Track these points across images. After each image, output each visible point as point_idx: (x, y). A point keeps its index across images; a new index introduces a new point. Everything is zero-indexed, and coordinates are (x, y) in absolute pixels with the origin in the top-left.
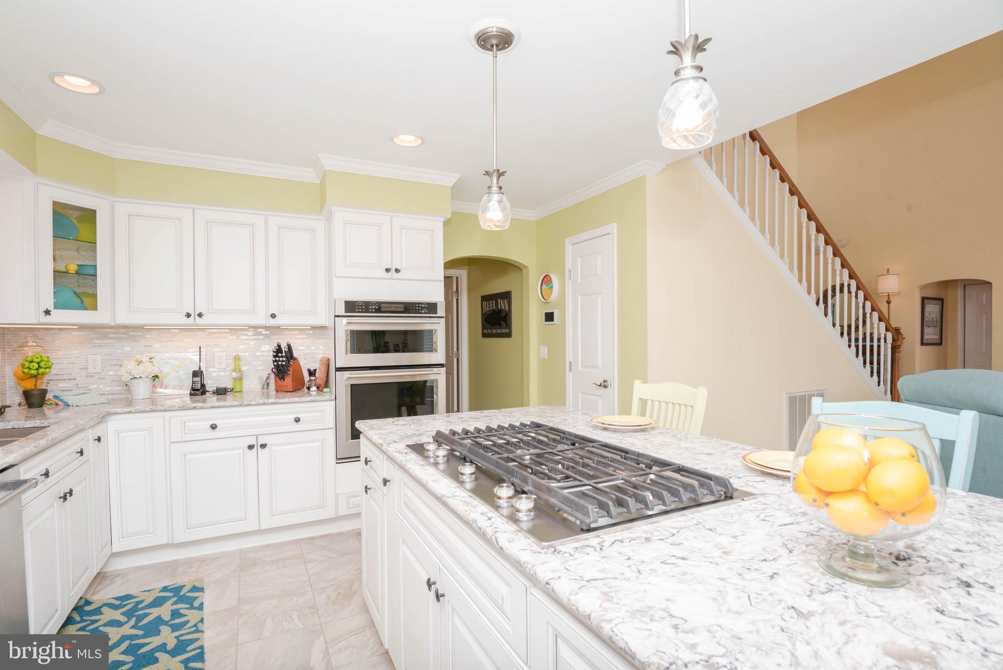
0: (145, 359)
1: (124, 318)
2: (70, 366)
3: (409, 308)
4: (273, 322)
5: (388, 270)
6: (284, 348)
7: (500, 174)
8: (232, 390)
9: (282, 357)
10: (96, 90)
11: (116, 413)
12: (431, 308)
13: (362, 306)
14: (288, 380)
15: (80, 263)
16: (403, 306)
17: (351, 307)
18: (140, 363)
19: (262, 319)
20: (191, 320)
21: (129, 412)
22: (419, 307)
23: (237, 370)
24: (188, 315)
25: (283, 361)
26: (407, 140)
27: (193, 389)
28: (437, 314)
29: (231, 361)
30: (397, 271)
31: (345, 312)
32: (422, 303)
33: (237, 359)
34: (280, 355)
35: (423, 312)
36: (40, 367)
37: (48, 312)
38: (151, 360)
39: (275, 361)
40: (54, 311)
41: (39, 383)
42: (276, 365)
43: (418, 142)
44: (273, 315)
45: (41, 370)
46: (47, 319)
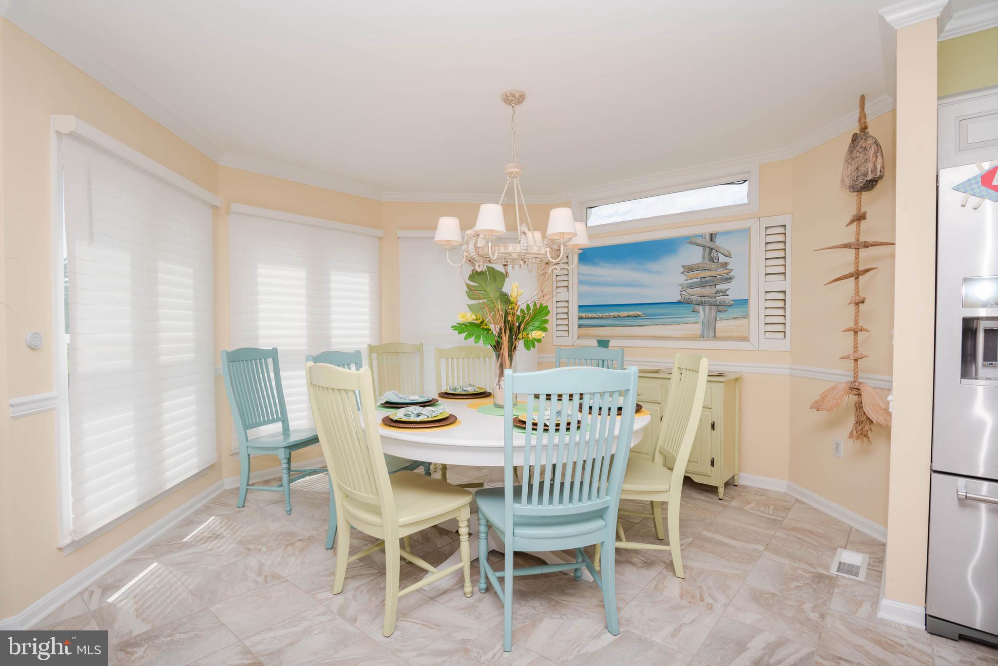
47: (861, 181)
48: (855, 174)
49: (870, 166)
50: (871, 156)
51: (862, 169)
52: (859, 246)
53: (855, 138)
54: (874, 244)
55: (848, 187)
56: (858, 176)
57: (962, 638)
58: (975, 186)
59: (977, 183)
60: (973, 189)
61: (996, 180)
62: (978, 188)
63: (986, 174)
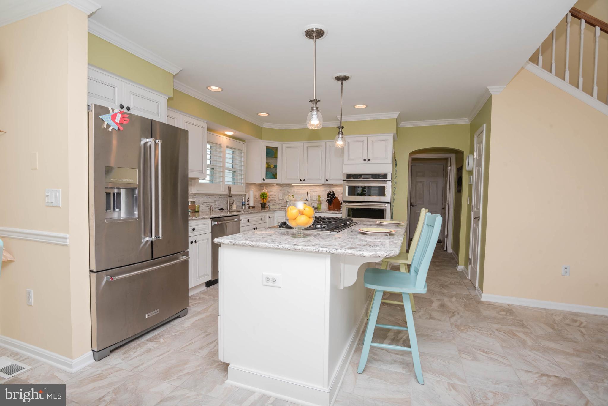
0: (291, 195)
1: (285, 181)
2: (275, 197)
3: (375, 176)
4: (327, 183)
5: (365, 160)
6: (331, 191)
7: (342, 127)
9: (330, 196)
10: (267, 115)
11: (277, 211)
12: (385, 176)
13: (354, 176)
14: (332, 206)
15: (275, 164)
16: (371, 175)
17: (349, 176)
18: (289, 196)
19: (323, 182)
20: (301, 182)
21: (280, 211)
22: (379, 176)
23: (319, 201)
24: (301, 180)
25: (330, 198)
26: (360, 106)
28: (387, 178)
29: (318, 198)
30: (369, 160)
31: (347, 178)
32: (380, 174)
33: (319, 196)
34: (329, 195)
35: (380, 178)
36: (264, 196)
37: (264, 180)
38: (293, 196)
39: (328, 198)
40: (265, 180)
41: (265, 201)
42: (328, 199)
43: (365, 106)
44: (327, 180)
45: (264, 197)
46: (264, 182)
57: (112, 351)
58: (109, 119)
59: (110, 118)
60: (108, 121)
61: (118, 120)
62: (110, 121)
63: (113, 115)
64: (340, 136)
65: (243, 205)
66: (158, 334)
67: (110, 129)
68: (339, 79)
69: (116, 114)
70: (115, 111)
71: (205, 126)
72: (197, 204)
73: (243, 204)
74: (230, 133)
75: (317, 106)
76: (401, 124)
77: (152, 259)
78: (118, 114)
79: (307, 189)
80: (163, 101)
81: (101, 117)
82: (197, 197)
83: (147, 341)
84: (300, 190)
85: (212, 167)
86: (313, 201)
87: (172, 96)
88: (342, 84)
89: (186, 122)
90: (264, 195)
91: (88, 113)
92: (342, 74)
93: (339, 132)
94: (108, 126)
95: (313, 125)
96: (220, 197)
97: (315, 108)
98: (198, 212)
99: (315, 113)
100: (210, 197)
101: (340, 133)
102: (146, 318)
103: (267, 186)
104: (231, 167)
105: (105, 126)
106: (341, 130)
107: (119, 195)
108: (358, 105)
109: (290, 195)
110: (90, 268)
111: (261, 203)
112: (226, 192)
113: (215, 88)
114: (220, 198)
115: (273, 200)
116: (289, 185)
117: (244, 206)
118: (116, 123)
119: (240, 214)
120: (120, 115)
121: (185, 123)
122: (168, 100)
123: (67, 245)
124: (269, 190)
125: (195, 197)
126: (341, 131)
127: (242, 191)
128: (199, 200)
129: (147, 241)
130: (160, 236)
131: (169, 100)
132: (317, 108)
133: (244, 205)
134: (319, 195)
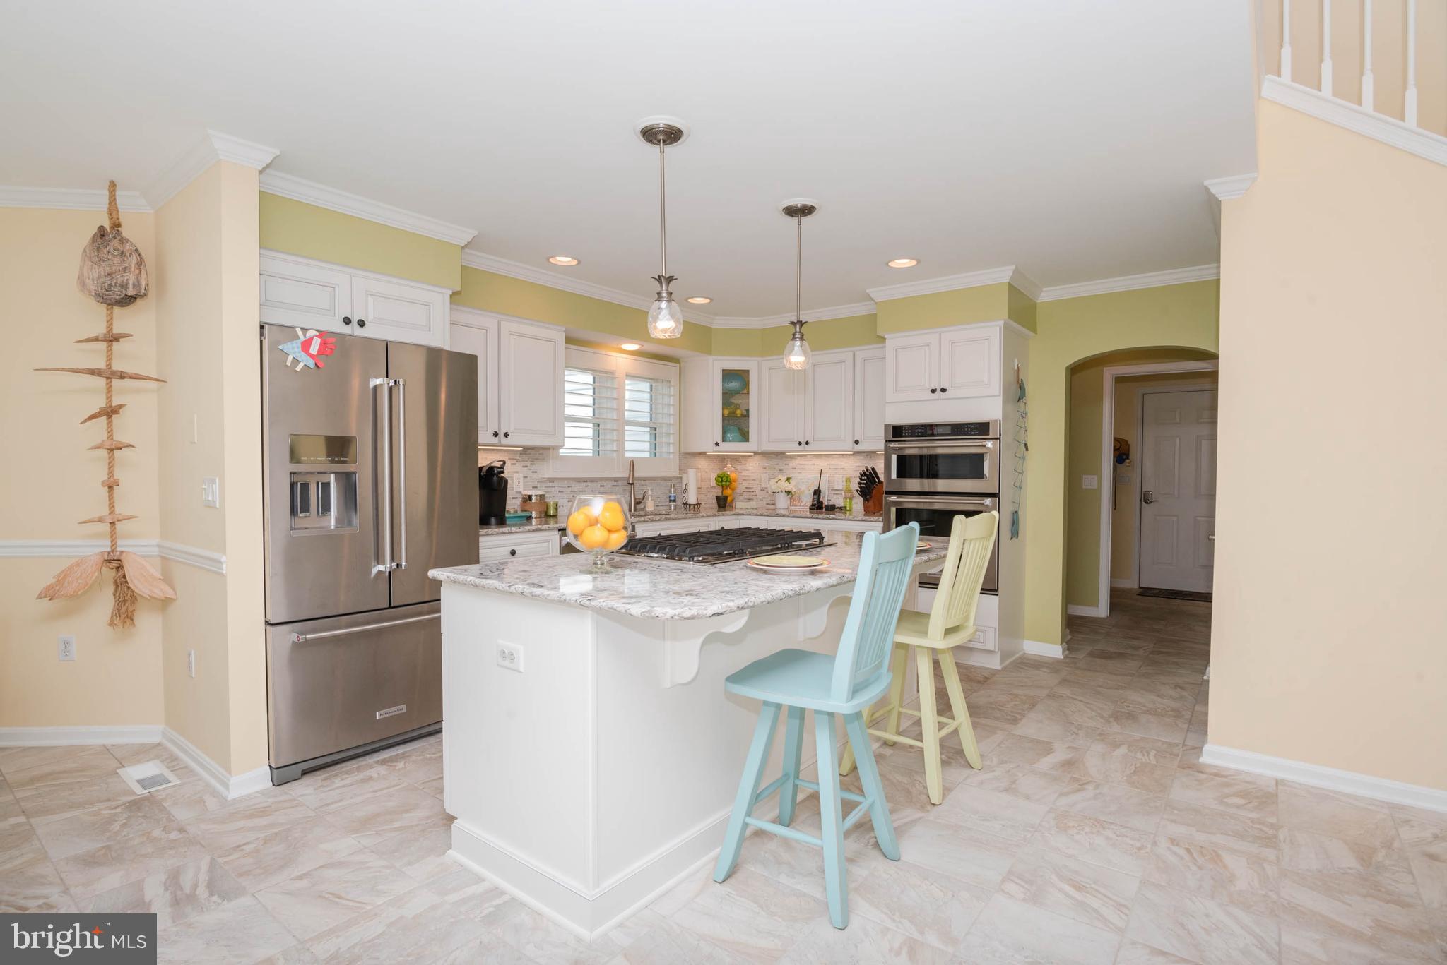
0: (784, 479)
1: (766, 447)
2: (753, 482)
3: (959, 430)
4: (857, 447)
5: (933, 391)
6: (869, 469)
8: (842, 509)
9: (865, 479)
10: (708, 300)
12: (983, 428)
13: (908, 430)
14: (871, 503)
15: (746, 408)
16: (950, 428)
17: (898, 432)
19: (852, 445)
20: (801, 448)
22: (968, 428)
23: (848, 491)
24: (800, 443)
25: (864, 484)
27: (813, 505)
28: (988, 434)
29: (845, 483)
30: (943, 390)
31: (893, 437)
32: (971, 424)
33: (848, 481)
34: (863, 478)
35: (973, 433)
36: (722, 481)
37: (717, 444)
38: (788, 479)
39: (860, 483)
40: (721, 444)
41: (728, 492)
42: (860, 487)
43: (914, 263)
44: (857, 442)
45: (724, 483)
46: (717, 449)
47: (116, 293)
48: (106, 281)
49: (131, 279)
50: (133, 266)
51: (119, 279)
52: (111, 375)
53: (101, 233)
54: (134, 376)
55: (93, 294)
56: (110, 285)
57: (305, 773)
58: (296, 350)
59: (298, 348)
60: (295, 353)
61: (314, 349)
62: (299, 352)
63: (305, 341)
64: (798, 343)
65: (670, 501)
66: (403, 754)
67: (298, 369)
68: (791, 211)
69: (311, 340)
70: (309, 334)
71: (561, 337)
72: (551, 501)
73: (672, 499)
74: (633, 347)
75: (670, 290)
76: (1043, 294)
77: (390, 607)
78: (315, 338)
79: (822, 464)
80: (439, 300)
81: (280, 347)
82: (556, 484)
83: (377, 762)
84: (806, 467)
85: (597, 421)
86: (834, 492)
87: (458, 288)
88: (799, 223)
89: (512, 333)
90: (722, 478)
91: (261, 341)
92: (799, 202)
93: (794, 335)
94: (296, 361)
95: (664, 331)
96: (615, 484)
97: (664, 295)
98: (555, 516)
99: (664, 305)
100: (589, 484)
101: (798, 336)
102: (377, 718)
103: (737, 459)
104: (649, 420)
105: (289, 363)
106: (798, 330)
107: (326, 486)
108: (897, 261)
109: (780, 477)
110: (265, 617)
111: (718, 498)
112: (626, 475)
113: (564, 260)
114: (614, 486)
115: (751, 490)
116: (781, 455)
117: (673, 504)
118: (312, 356)
119: (637, 522)
120: (319, 340)
121: (512, 336)
122: (451, 296)
123: (222, 574)
124: (739, 468)
125: (551, 484)
126: (800, 332)
127: (670, 469)
128: (562, 492)
129: (380, 572)
130: (404, 564)
131: (455, 294)
132: (670, 294)
133: (674, 501)
134: (848, 476)
